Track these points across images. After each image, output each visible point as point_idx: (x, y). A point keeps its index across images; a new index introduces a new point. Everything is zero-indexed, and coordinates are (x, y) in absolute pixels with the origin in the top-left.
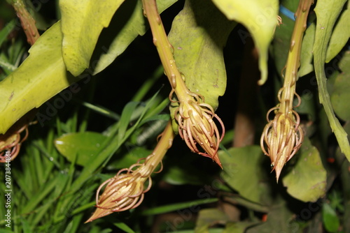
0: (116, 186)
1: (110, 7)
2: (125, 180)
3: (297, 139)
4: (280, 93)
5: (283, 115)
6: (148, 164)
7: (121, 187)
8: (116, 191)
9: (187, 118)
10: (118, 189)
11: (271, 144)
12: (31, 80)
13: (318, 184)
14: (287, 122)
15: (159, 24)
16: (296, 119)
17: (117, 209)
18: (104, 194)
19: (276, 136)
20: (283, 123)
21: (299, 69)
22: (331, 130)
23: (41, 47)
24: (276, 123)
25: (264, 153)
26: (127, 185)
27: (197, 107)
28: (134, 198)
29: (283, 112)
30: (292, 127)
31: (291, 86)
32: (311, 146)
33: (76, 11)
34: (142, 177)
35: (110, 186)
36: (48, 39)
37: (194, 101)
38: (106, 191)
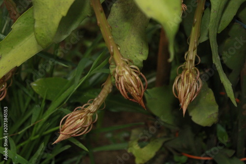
0: (73, 119)
1: (67, 2)
2: (80, 115)
3: (198, 86)
4: (186, 55)
5: (188, 70)
6: (96, 104)
7: (77, 120)
8: (73, 123)
9: (121, 76)
10: (75, 121)
11: (180, 91)
12: (14, 47)
13: (212, 114)
14: (191, 76)
15: (102, 12)
16: (197, 73)
17: (74, 135)
18: (65, 124)
19: (183, 85)
20: (188, 76)
21: (199, 38)
22: (221, 81)
23: (20, 25)
24: (183, 76)
25: (174, 96)
26: (81, 119)
27: (128, 68)
28: (86, 128)
29: (188, 68)
30: (194, 79)
31: (194, 50)
32: (208, 88)
33: (43, 4)
34: (91, 113)
35: (69, 119)
36: (25, 19)
37: (126, 64)
38: (66, 122)
